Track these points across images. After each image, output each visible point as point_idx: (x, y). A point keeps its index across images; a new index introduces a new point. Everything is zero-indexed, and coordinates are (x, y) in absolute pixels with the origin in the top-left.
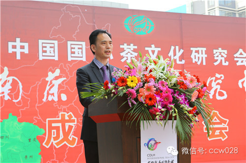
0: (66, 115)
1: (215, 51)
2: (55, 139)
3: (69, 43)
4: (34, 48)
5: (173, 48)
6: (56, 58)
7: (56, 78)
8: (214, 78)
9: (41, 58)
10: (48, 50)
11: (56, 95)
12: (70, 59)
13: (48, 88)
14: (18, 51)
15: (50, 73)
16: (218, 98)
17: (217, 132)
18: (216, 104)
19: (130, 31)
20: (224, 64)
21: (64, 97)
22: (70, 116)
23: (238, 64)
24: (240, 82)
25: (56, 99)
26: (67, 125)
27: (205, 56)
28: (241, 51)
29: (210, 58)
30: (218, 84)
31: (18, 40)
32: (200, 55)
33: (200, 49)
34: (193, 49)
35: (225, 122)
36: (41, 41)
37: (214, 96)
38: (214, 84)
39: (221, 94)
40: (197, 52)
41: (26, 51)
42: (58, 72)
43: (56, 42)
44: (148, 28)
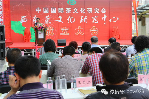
0: (51, 27)
1: (95, 9)
2: (48, 33)
3: (51, 8)
4: (42, 10)
5: (82, 8)
6: (48, 12)
7: (48, 18)
8: (94, 17)
9: (44, 12)
10: (46, 10)
11: (48, 22)
12: (52, 13)
13: (46, 20)
14: (38, 11)
15: (46, 17)
16: (95, 23)
17: (94, 32)
18: (94, 24)
19: (69, 4)
20: (98, 13)
21: (50, 23)
22: (52, 28)
23: (102, 13)
24: (103, 18)
25: (48, 23)
26: (51, 30)
27: (92, 10)
28: (103, 9)
29: (93, 11)
30: (95, 19)
31: (38, 8)
32: (90, 10)
33: (90, 9)
34: (88, 9)
35: (97, 30)
36: (44, 8)
37: (94, 22)
38: (94, 19)
39: (96, 22)
40: (89, 9)
41: (40, 11)
42: (48, 16)
43: (48, 8)
44: (74, 3)
